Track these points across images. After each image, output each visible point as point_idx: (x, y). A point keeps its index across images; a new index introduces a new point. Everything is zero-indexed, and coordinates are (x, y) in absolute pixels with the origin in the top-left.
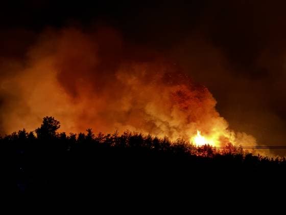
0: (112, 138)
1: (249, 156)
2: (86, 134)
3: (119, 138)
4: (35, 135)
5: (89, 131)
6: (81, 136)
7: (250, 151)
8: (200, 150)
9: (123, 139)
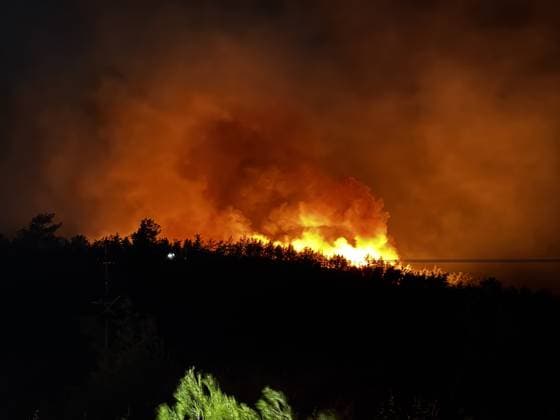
0: (225, 246)
1: (391, 269)
2: (194, 240)
3: (234, 246)
4: (131, 241)
5: (198, 237)
6: (188, 243)
7: (392, 264)
8: (331, 261)
9: (238, 247)
